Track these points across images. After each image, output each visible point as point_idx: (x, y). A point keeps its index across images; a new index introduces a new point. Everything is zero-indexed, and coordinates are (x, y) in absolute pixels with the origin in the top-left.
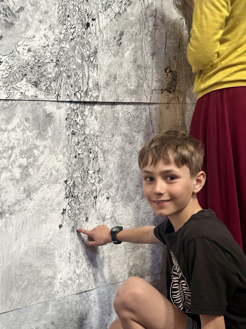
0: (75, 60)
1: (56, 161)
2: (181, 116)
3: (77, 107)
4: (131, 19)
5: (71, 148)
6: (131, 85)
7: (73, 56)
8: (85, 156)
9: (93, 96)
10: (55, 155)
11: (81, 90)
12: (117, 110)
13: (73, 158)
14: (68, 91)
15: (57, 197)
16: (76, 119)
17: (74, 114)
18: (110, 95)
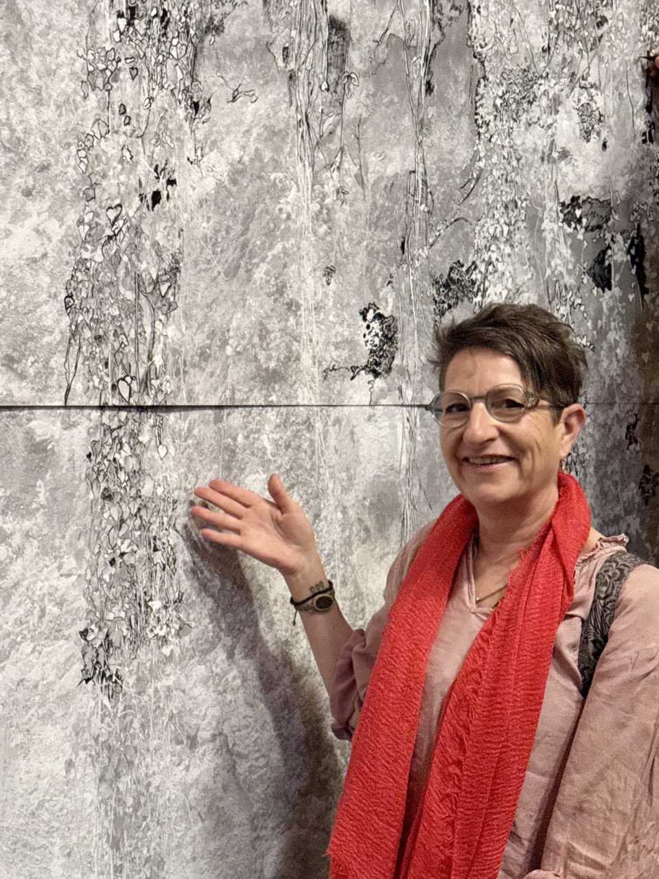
0: (118, 293)
1: (57, 574)
2: (407, 442)
3: (120, 421)
4: (272, 177)
5: (98, 538)
6: (269, 358)
7: (112, 283)
8: (140, 559)
9: (163, 388)
10: (55, 558)
11: (132, 374)
12: (230, 427)
13: (106, 564)
14: (95, 377)
15: (60, 678)
16: (117, 456)
17: (110, 441)
18: (212, 385)
